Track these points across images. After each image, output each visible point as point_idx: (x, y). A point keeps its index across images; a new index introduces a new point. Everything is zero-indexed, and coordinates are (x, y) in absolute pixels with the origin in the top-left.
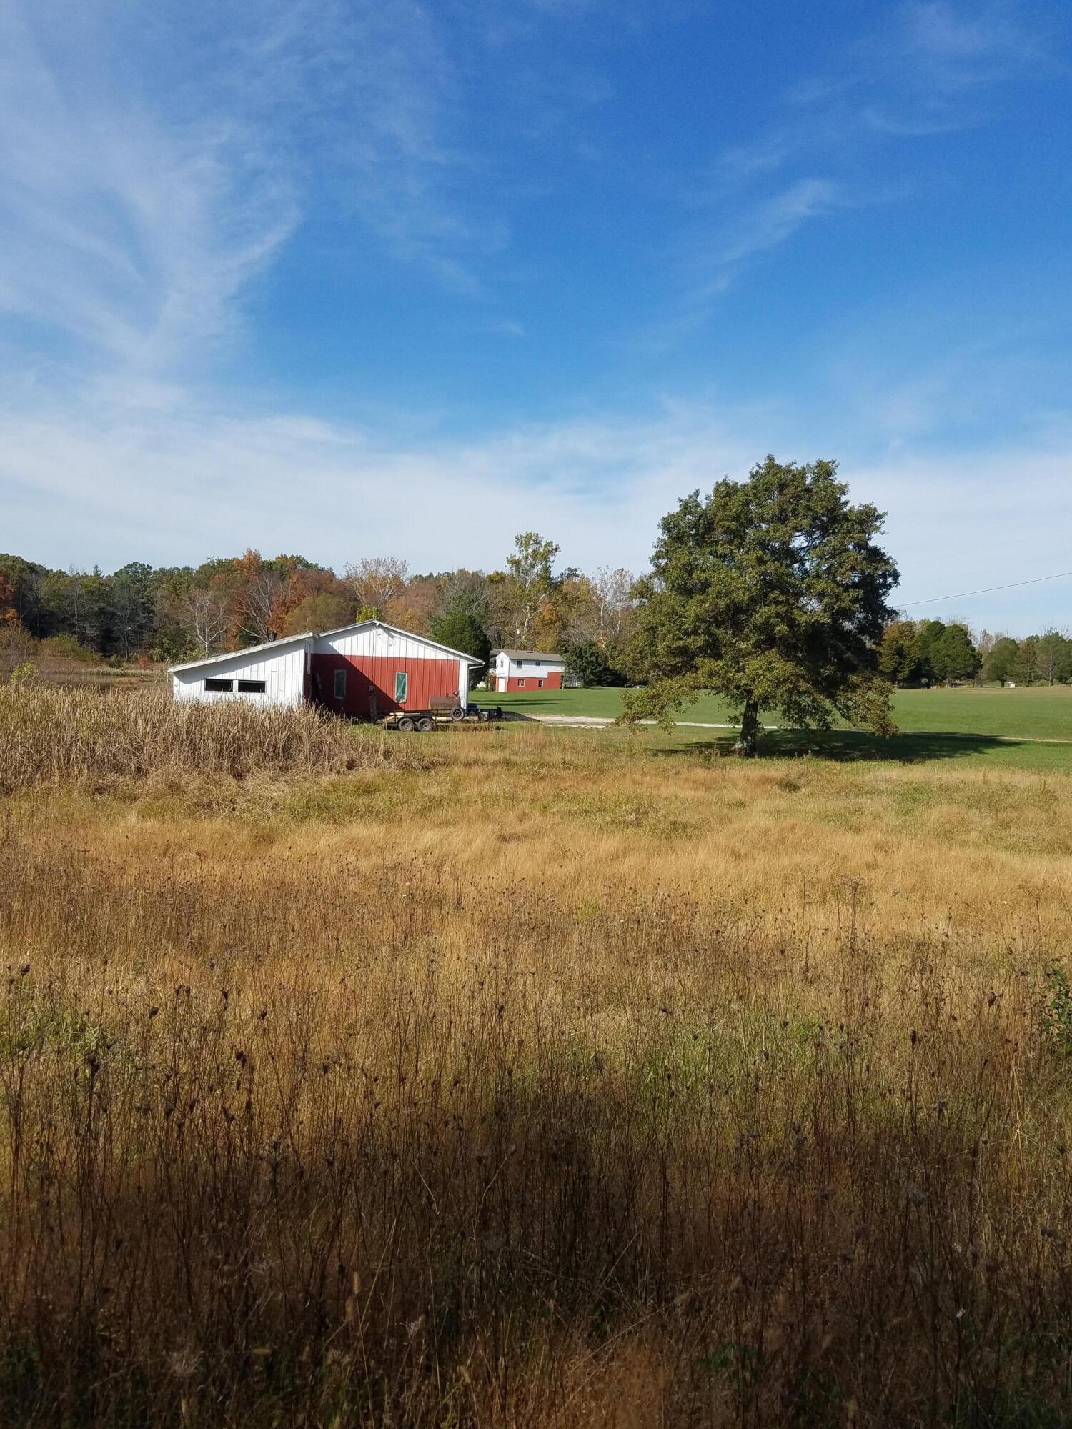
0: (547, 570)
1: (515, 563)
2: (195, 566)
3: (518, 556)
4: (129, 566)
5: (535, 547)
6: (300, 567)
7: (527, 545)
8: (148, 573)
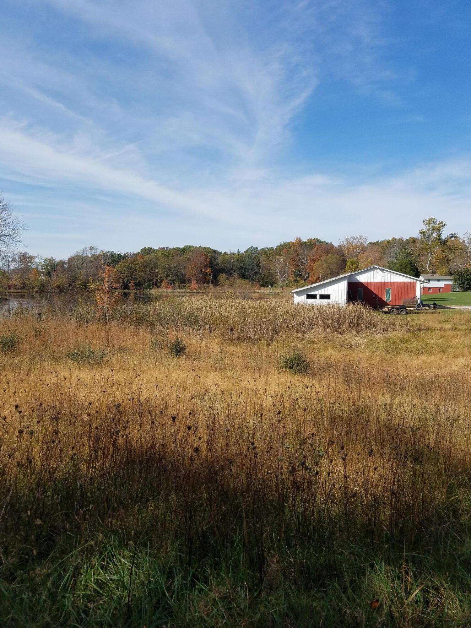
0: (439, 235)
1: (423, 233)
2: (275, 246)
3: (425, 230)
4: (250, 248)
5: (433, 225)
6: (318, 243)
7: (429, 224)
8: (257, 251)
